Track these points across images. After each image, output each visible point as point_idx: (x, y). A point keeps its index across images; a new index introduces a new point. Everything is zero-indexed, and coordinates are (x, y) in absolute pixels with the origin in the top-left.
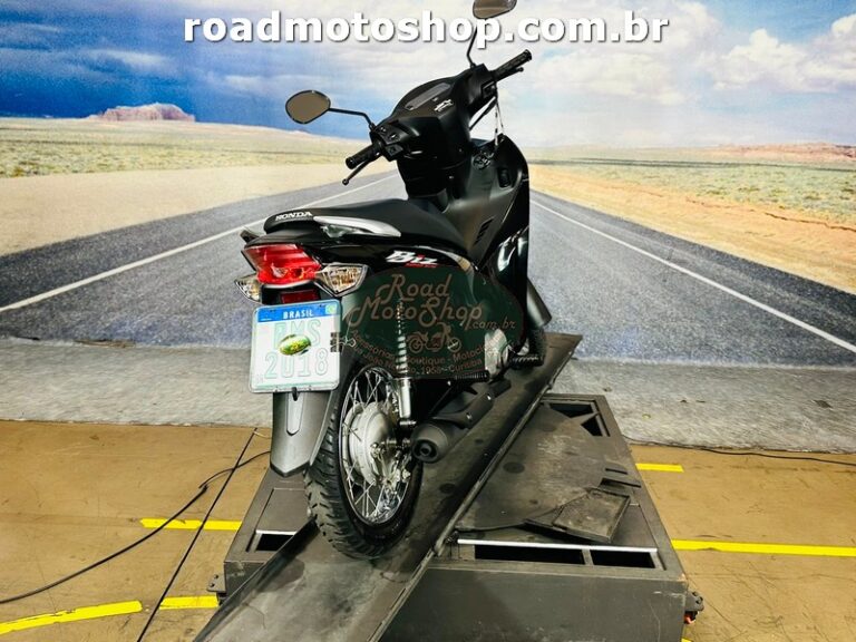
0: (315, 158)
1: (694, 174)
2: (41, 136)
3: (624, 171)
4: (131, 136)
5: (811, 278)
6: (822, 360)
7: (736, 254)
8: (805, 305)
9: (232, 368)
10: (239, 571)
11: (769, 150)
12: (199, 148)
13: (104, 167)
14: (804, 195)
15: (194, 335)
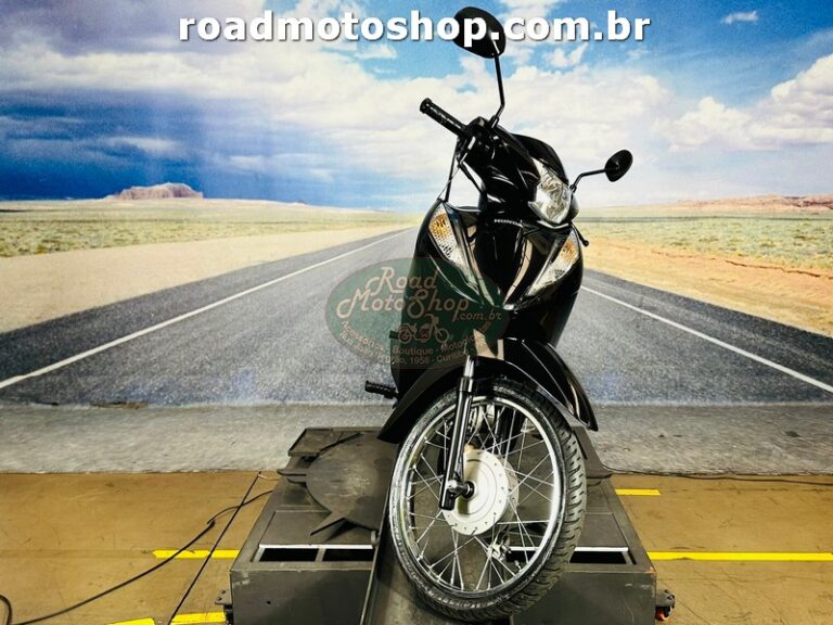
0: (313, 226)
1: (658, 228)
2: (61, 216)
3: (592, 228)
4: (145, 213)
5: (774, 319)
6: (791, 397)
7: (702, 299)
8: (769, 345)
9: (237, 422)
10: (244, 579)
11: (724, 203)
12: (207, 221)
13: (120, 242)
14: (760, 243)
15: (202, 394)
